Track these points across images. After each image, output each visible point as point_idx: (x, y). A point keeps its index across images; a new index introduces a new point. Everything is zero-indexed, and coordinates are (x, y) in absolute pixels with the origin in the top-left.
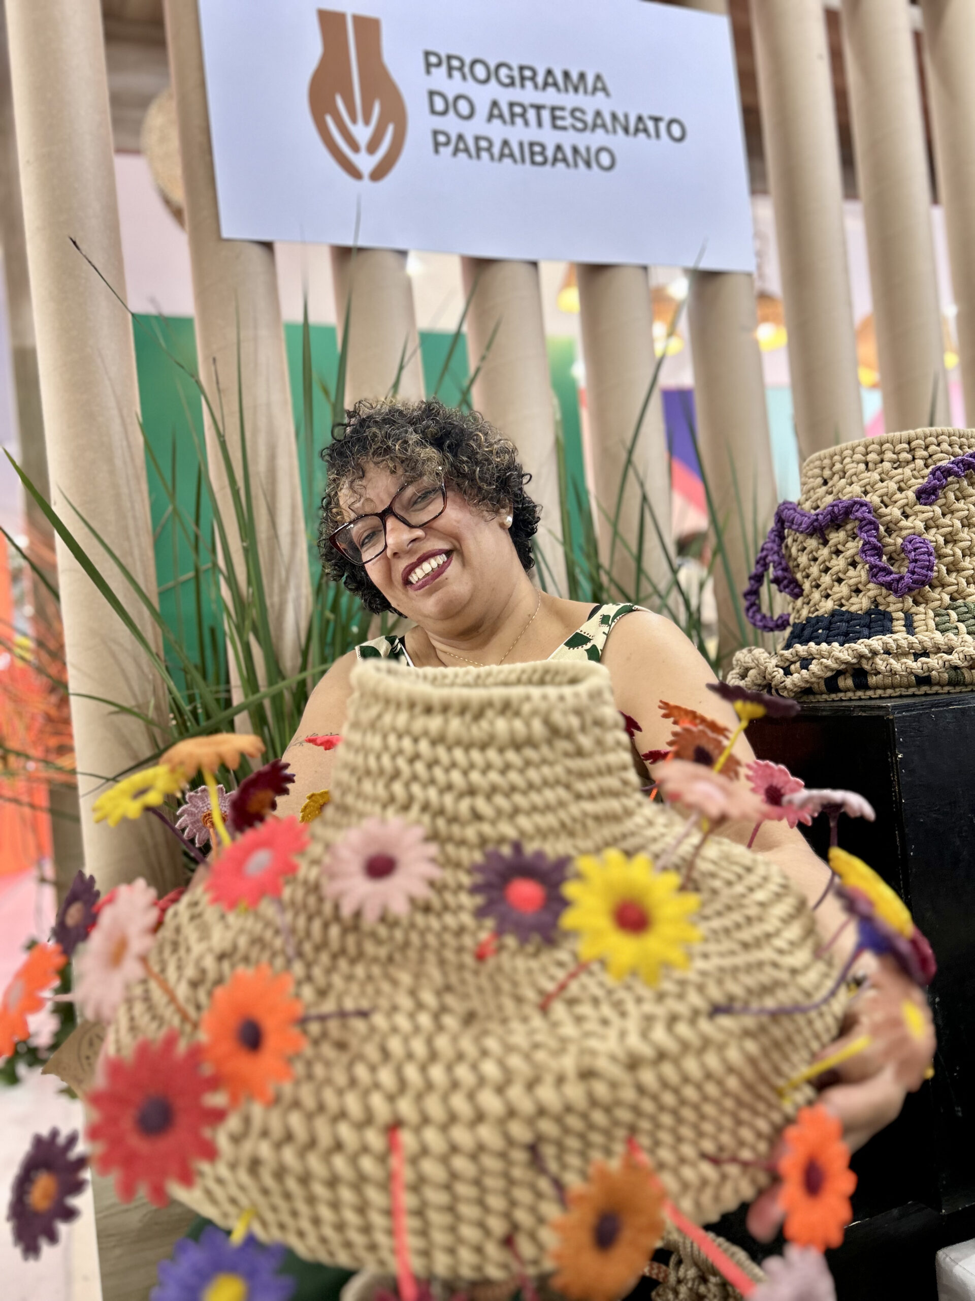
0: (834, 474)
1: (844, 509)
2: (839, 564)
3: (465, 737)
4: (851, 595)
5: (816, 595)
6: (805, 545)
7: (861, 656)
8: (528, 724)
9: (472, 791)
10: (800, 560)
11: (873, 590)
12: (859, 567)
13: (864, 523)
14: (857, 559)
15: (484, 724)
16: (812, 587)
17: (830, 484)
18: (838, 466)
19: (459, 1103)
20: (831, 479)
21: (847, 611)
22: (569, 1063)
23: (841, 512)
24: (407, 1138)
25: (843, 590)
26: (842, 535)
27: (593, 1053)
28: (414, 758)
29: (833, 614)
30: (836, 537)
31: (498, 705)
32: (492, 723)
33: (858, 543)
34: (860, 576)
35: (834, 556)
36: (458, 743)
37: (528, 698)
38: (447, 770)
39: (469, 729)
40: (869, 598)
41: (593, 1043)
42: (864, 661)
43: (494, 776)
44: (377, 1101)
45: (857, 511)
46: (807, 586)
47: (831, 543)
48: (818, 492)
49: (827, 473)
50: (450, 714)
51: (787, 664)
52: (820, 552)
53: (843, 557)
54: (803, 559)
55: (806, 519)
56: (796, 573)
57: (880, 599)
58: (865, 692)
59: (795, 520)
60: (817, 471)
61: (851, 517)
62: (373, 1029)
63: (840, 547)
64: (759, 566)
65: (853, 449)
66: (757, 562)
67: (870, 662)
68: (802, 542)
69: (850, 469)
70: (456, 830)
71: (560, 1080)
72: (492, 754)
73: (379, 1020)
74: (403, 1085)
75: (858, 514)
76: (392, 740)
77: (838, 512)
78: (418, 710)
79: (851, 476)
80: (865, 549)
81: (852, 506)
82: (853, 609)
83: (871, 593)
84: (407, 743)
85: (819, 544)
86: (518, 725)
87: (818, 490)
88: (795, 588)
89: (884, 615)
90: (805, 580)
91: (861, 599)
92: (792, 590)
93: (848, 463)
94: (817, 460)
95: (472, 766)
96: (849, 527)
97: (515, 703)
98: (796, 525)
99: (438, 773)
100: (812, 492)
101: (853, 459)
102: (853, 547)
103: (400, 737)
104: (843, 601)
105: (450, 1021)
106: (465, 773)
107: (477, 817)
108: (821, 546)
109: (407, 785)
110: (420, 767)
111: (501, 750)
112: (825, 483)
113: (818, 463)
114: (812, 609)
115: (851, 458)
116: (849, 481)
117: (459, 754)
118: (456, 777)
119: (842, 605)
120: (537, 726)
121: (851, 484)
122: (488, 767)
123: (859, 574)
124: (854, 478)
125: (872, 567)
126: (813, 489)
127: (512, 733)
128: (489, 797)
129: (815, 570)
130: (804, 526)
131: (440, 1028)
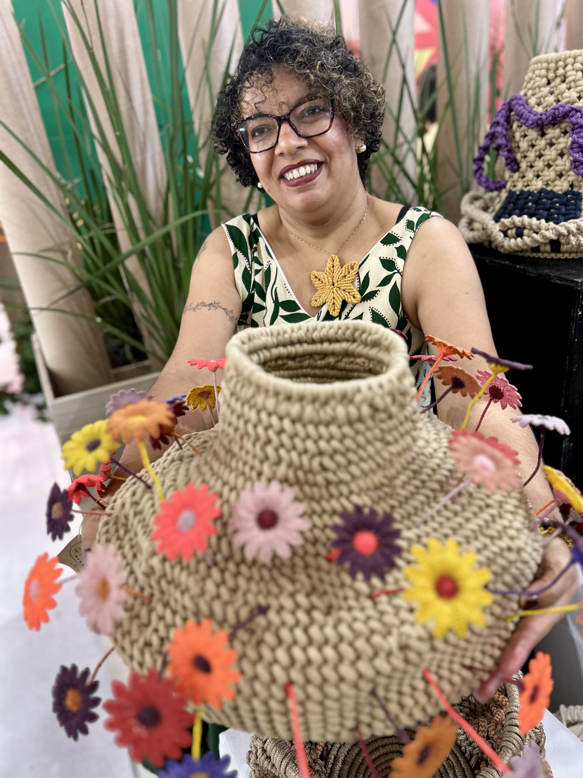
0: (556, 77)
1: (563, 113)
2: (551, 153)
3: (316, 418)
4: (556, 178)
5: (530, 175)
6: (527, 133)
7: (560, 235)
8: (359, 409)
9: (321, 453)
10: (521, 144)
11: (572, 176)
12: (565, 157)
13: (576, 126)
14: (565, 151)
15: (329, 410)
16: (527, 166)
17: (553, 84)
18: (561, 71)
19: (328, 671)
20: (554, 80)
21: (552, 191)
22: (393, 642)
23: (560, 116)
24: (297, 692)
25: (550, 174)
26: (557, 132)
27: (409, 636)
28: (281, 432)
29: (541, 191)
30: (553, 133)
31: (338, 396)
32: (334, 410)
33: (568, 138)
34: (565, 165)
35: (548, 147)
36: (311, 422)
37: (359, 391)
38: (304, 440)
39: (318, 412)
40: (569, 182)
41: (407, 629)
42: (562, 237)
43: (335, 444)
44: (277, 670)
45: (573, 116)
46: (524, 165)
47: (548, 136)
48: (543, 91)
49: (551, 75)
50: (305, 403)
51: (506, 229)
52: (538, 142)
53: (555, 149)
54: (524, 145)
55: (532, 116)
56: (517, 153)
57: (576, 183)
58: (556, 254)
59: (524, 115)
60: (543, 72)
61: (567, 120)
62: (269, 624)
63: (554, 141)
64: (487, 139)
65: (575, 58)
66: (487, 136)
67: (566, 238)
68: (524, 131)
69: (571, 76)
70: (310, 477)
71: (389, 654)
72: (334, 429)
73: (272, 616)
74: (293, 661)
75: (573, 119)
76: (264, 415)
77: (558, 115)
78: (281, 397)
79: (570, 82)
80: (573, 147)
81: (570, 112)
82: (556, 189)
83: (571, 179)
84: (274, 420)
85: (538, 135)
86: (353, 410)
87: (543, 89)
88: (514, 165)
89: (577, 196)
90: (523, 160)
91: (563, 182)
92: (512, 167)
93: (569, 71)
94: (545, 62)
95: (320, 437)
96: (563, 126)
97: (350, 395)
98: (524, 119)
99: (297, 441)
100: (537, 90)
101: (574, 67)
102: (564, 142)
103: (270, 415)
104: (550, 182)
105: (317, 615)
106: (316, 442)
107: (324, 468)
108: (539, 138)
109: (277, 450)
110: (285, 438)
111: (340, 427)
112: (549, 83)
113: (545, 65)
114: (526, 184)
115: (573, 65)
116: (568, 86)
117: (311, 429)
118: (310, 444)
119: (547, 185)
120: (366, 410)
121: (569, 89)
122: (332, 437)
123: (564, 163)
124: (573, 84)
125: (575, 161)
126: (539, 87)
127: (348, 415)
128: (332, 457)
129: (532, 155)
130: (530, 122)
131: (312, 621)
